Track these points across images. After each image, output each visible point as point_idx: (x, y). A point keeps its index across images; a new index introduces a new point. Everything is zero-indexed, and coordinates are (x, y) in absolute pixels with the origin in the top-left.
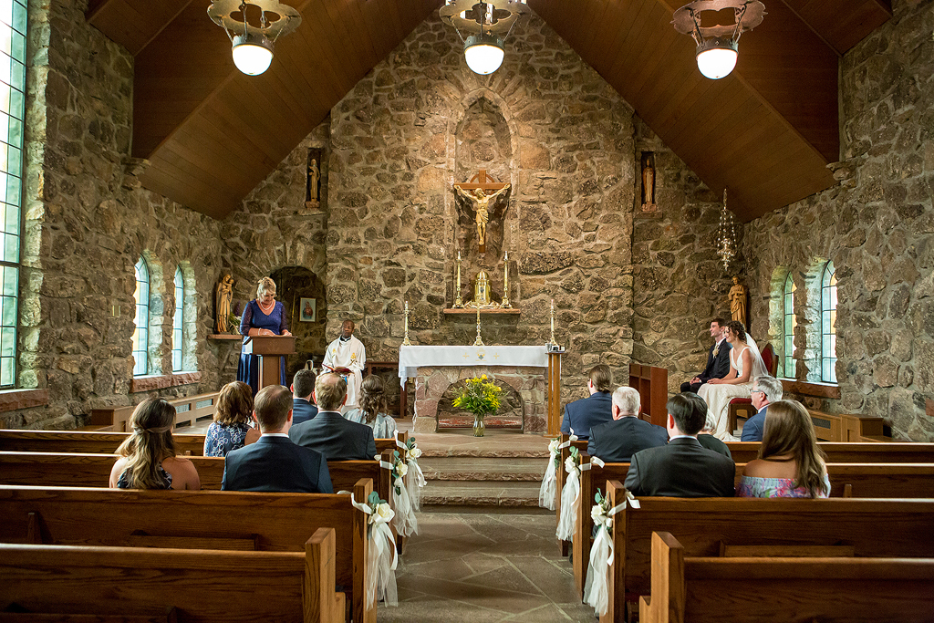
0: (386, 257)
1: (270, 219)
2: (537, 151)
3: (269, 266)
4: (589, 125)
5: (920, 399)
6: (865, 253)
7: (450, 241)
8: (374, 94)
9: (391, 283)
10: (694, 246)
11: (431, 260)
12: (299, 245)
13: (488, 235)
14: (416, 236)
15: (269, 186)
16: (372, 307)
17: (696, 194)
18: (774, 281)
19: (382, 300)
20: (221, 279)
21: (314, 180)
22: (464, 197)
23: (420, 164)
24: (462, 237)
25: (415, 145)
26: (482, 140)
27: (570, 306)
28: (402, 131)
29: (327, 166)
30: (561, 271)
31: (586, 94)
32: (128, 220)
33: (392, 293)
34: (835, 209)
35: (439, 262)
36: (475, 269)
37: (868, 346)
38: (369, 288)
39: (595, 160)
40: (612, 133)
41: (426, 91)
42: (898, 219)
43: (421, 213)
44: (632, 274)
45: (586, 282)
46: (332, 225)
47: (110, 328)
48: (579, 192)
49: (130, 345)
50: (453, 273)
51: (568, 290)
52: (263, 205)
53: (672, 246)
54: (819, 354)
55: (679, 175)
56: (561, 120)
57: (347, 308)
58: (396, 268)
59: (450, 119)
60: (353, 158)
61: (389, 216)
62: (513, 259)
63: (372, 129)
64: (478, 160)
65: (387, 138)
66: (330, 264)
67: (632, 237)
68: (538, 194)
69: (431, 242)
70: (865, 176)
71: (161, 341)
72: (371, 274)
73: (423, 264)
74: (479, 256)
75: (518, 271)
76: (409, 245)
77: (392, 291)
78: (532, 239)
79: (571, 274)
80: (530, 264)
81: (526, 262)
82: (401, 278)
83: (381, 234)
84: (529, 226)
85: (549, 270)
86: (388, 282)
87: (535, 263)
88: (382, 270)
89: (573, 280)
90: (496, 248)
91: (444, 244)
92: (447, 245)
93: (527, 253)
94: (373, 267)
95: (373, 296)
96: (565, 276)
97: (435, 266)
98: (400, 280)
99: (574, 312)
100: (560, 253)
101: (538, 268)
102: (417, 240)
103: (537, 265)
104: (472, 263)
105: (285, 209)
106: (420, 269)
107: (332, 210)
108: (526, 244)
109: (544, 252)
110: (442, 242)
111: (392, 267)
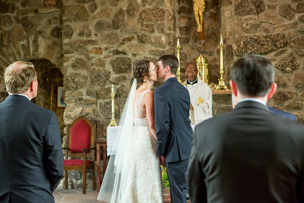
0: (115, 47)
1: (15, 17)
7: (170, 29)
9: (119, 70)
11: (154, 48)
12: (40, 39)
14: (140, 26)
16: (103, 93)
24: (182, 25)
27: (284, 85)
30: (274, 53)
33: (119, 79)
35: (161, 49)
36: (194, 53)
38: (99, 75)
43: (143, 5)
46: (66, 20)
51: (282, 70)
52: (8, 5)
57: (81, 94)
58: (121, 56)
61: (115, 10)
62: (229, 43)
66: (66, 55)
69: (153, 31)
72: (101, 63)
73: (147, 52)
74: (199, 43)
75: (234, 55)
76: (134, 35)
77: (120, 77)
78: (247, 23)
79: (285, 55)
80: (245, 47)
81: (241, 46)
82: (127, 65)
83: (109, 27)
84: (243, 11)
85: (263, 52)
86: (116, 69)
87: (250, 46)
88: (110, 58)
89: (287, 60)
90: (215, 34)
91: (164, 33)
92: (168, 34)
93: (242, 37)
94: (103, 56)
95: (103, 82)
96: (279, 56)
97: (157, 53)
98: (127, 67)
99: (289, 91)
100: (274, 35)
101: (253, 50)
102: (141, 30)
103: (251, 48)
104: (193, 49)
105: (27, 8)
106: (144, 56)
107: (66, 7)
108: (240, 29)
109: (258, 35)
110: (162, 31)
111: (119, 56)
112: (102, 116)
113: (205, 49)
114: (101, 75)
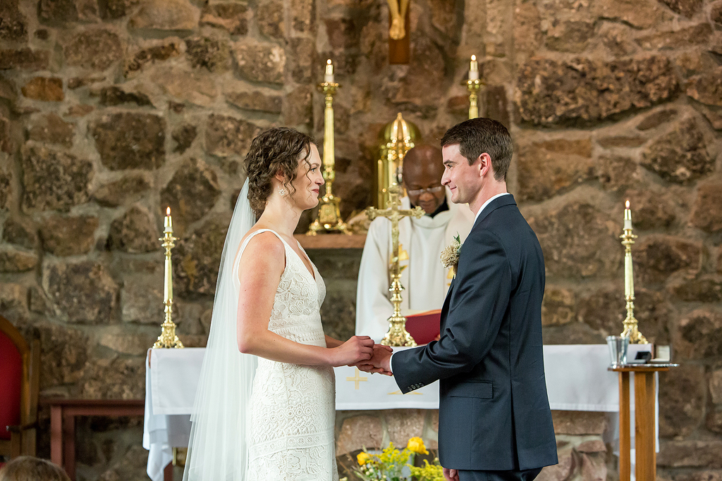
0: (106, 79)
7: (299, 26)
9: (120, 157)
11: (243, 87)
13: (418, 10)
14: (196, 12)
16: (62, 234)
19: (93, 210)
24: (337, 15)
27: (669, 223)
30: (639, 119)
33: (121, 189)
35: (268, 92)
36: (376, 113)
38: (52, 174)
50: (310, 125)
51: (663, 175)
58: (135, 109)
62: (495, 80)
69: (241, 30)
72: (59, 130)
73: (220, 98)
74: (390, 74)
75: (512, 118)
76: (175, 40)
77: (125, 181)
78: (553, 19)
79: (672, 127)
80: (548, 96)
81: (536, 91)
82: (150, 141)
83: (88, 8)
85: (604, 114)
86: (112, 154)
87: (563, 91)
88: (93, 116)
89: (679, 143)
90: (440, 48)
91: (281, 36)
92: (292, 40)
93: (537, 63)
94: (64, 108)
95: (66, 198)
96: (653, 130)
97: (255, 105)
98: (150, 147)
99: (683, 240)
100: (639, 62)
101: (572, 106)
102: (201, 24)
103: (567, 100)
104: (368, 95)
106: (210, 112)
108: (533, 36)
109: (590, 57)
110: (276, 32)
111: (122, 109)
112: (58, 312)
113: (408, 97)
114: (57, 171)
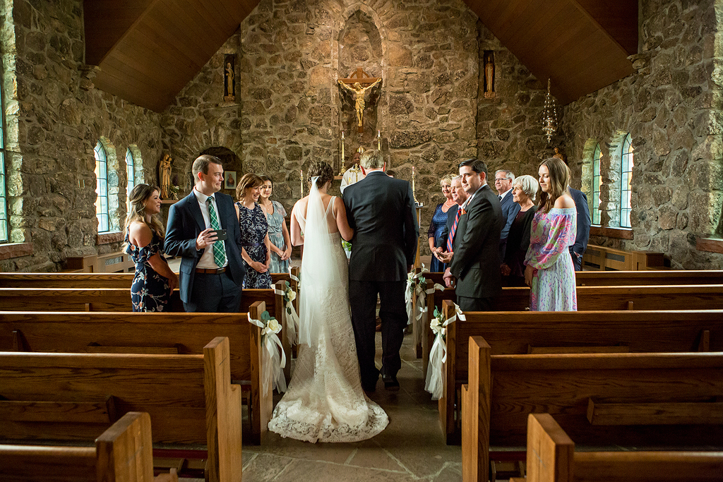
0: (287, 138)
1: (197, 111)
2: (402, 52)
3: (198, 147)
4: (443, 30)
5: (693, 238)
6: (655, 126)
7: (335, 124)
8: (274, 10)
9: (291, 157)
10: (524, 124)
11: (321, 139)
12: (220, 130)
13: (365, 119)
14: (309, 121)
15: (195, 85)
17: (526, 83)
18: (586, 150)
19: (285, 171)
20: (162, 158)
21: (230, 80)
22: (346, 89)
23: (312, 64)
24: (345, 121)
25: (307, 49)
26: (359, 44)
27: (428, 172)
28: (296, 39)
29: (240, 69)
30: (421, 146)
31: (440, 5)
32: (86, 113)
33: (291, 165)
34: (633, 92)
35: (327, 140)
36: (355, 145)
37: (656, 199)
38: (274, 162)
39: (448, 58)
40: (461, 37)
41: (314, 6)
42: (682, 98)
43: (313, 103)
44: (477, 146)
45: (441, 154)
46: (244, 114)
47: (78, 196)
48: (435, 84)
49: (93, 209)
50: (338, 149)
51: (427, 160)
52: (191, 100)
53: (507, 125)
54: (619, 206)
55: (513, 69)
56: (421, 27)
58: (295, 145)
59: (333, 28)
60: (259, 61)
61: (288, 106)
62: (385, 137)
63: (273, 37)
64: (356, 61)
65: (285, 45)
66: (244, 144)
67: (477, 119)
68: (403, 86)
69: (321, 125)
70: (657, 65)
71: (118, 206)
72: (276, 151)
73: (316, 142)
74: (359, 135)
76: (304, 128)
78: (399, 121)
79: (429, 148)
80: (398, 140)
81: (395, 139)
82: (299, 153)
83: (283, 120)
84: (396, 111)
85: (412, 145)
86: (289, 157)
87: (402, 139)
88: (284, 147)
89: (431, 152)
92: (334, 127)
93: (395, 132)
94: (277, 145)
95: (278, 168)
96: (424, 149)
98: (299, 155)
100: (421, 132)
101: (404, 143)
102: (311, 124)
103: (403, 141)
104: (353, 141)
105: (208, 102)
106: (313, 146)
107: (244, 102)
108: (394, 125)
109: (409, 131)
110: (329, 125)
111: (291, 145)
113: (364, 141)
